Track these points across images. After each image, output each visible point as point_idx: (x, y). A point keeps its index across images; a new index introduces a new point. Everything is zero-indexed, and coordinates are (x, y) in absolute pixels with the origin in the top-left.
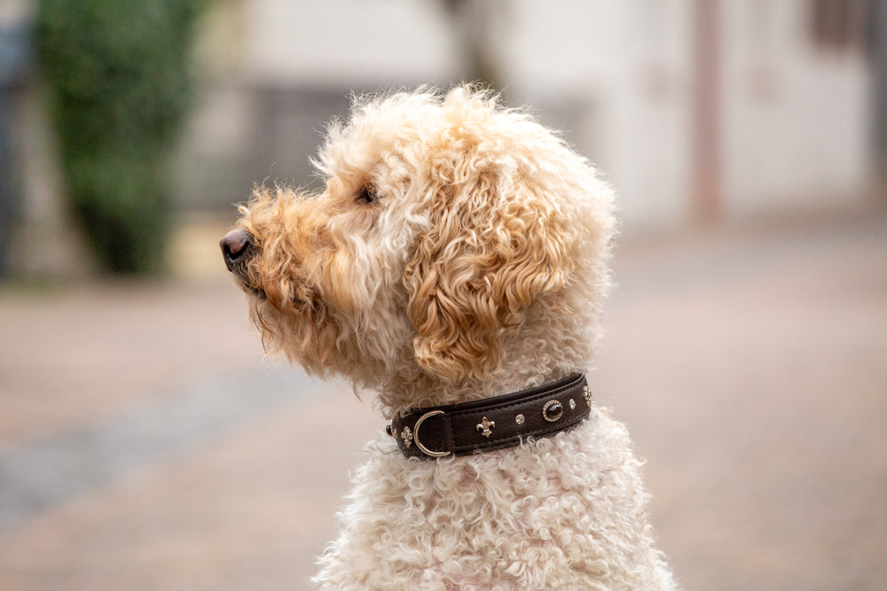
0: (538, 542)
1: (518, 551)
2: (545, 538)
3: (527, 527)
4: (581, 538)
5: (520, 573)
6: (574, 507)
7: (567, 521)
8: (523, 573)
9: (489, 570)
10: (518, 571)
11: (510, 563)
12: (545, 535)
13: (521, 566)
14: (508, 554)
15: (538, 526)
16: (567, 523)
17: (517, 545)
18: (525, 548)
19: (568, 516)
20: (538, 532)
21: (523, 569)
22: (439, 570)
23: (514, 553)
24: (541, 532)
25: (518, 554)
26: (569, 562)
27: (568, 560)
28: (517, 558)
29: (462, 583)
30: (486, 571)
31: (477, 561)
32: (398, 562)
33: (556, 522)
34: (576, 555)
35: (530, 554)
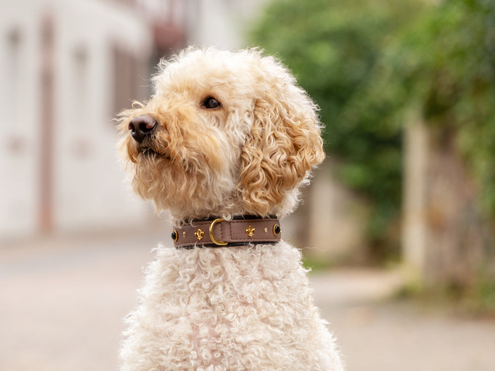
0: (245, 304)
1: (234, 307)
2: (249, 302)
3: (240, 294)
4: (268, 305)
5: (233, 319)
6: (268, 287)
7: (262, 295)
8: (234, 320)
9: (216, 318)
10: (232, 318)
11: (228, 313)
12: (249, 301)
13: (234, 316)
14: (227, 309)
15: (247, 294)
16: (262, 296)
17: (233, 304)
18: (237, 306)
19: (264, 292)
20: (246, 298)
21: (235, 318)
22: (188, 318)
23: (231, 308)
24: (248, 298)
25: (233, 309)
26: (259, 317)
27: (259, 316)
28: (232, 311)
29: (200, 325)
30: (214, 318)
31: (210, 313)
32: (168, 315)
33: (256, 295)
34: (264, 313)
35: (240, 310)
